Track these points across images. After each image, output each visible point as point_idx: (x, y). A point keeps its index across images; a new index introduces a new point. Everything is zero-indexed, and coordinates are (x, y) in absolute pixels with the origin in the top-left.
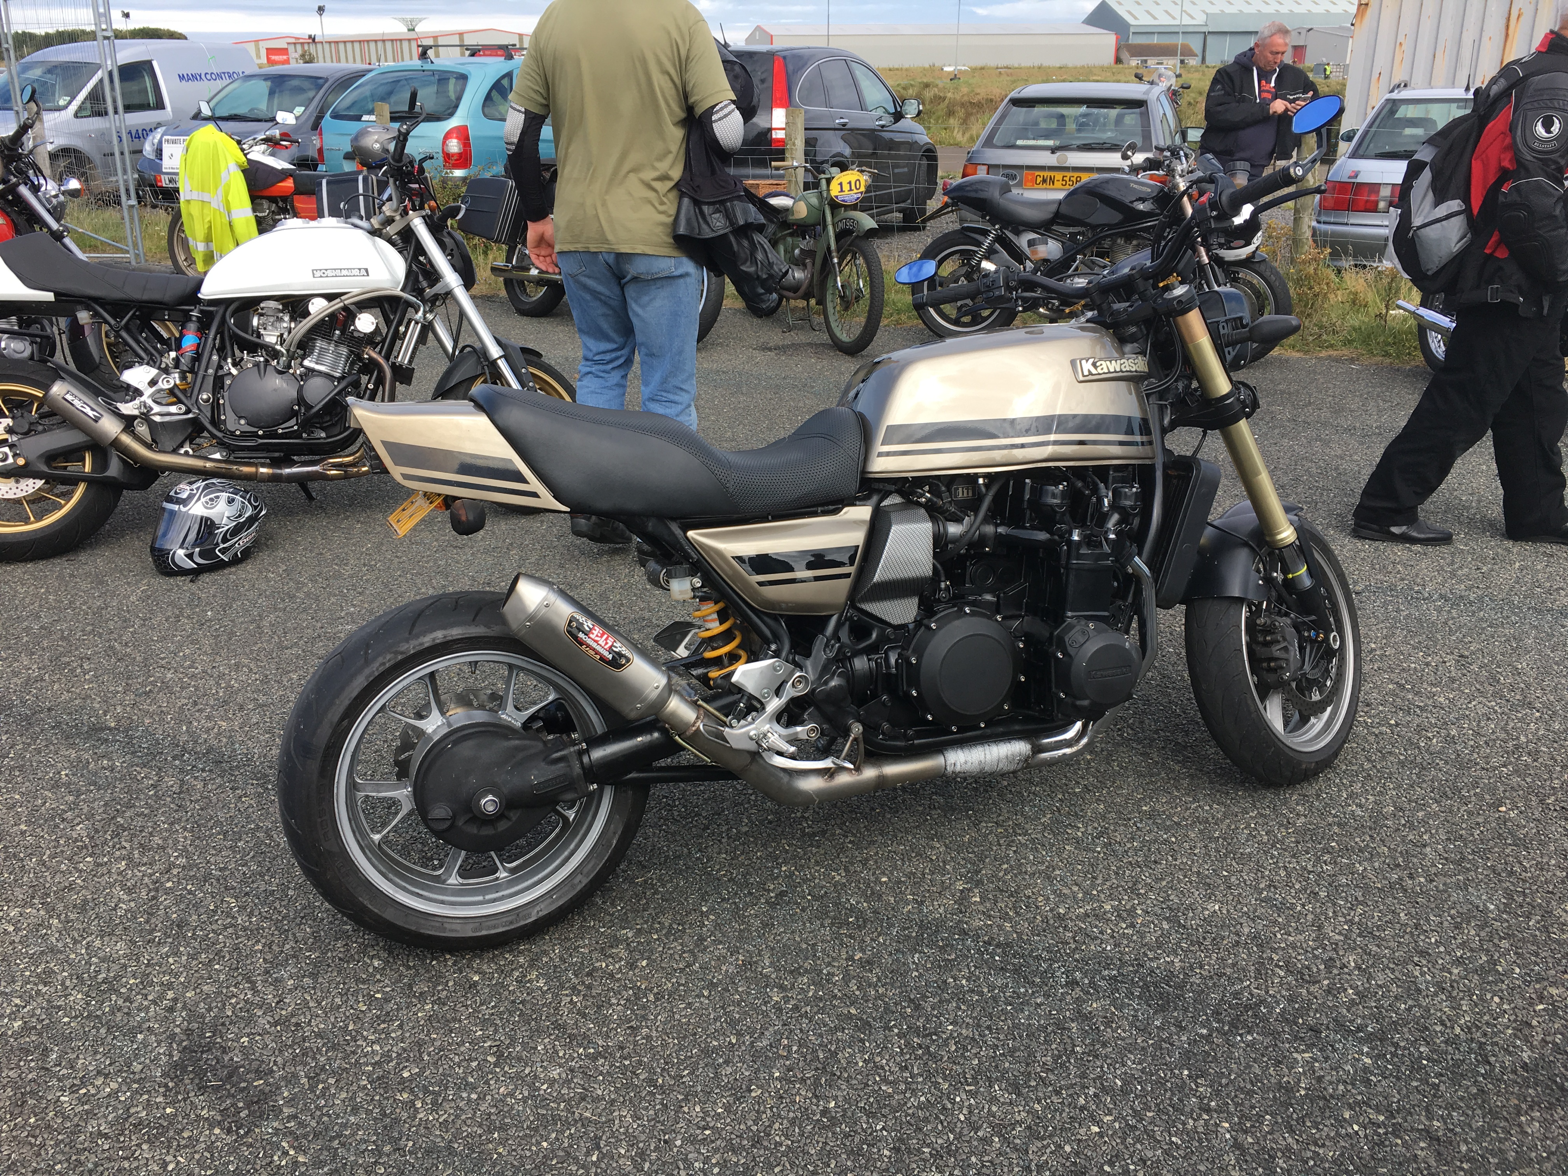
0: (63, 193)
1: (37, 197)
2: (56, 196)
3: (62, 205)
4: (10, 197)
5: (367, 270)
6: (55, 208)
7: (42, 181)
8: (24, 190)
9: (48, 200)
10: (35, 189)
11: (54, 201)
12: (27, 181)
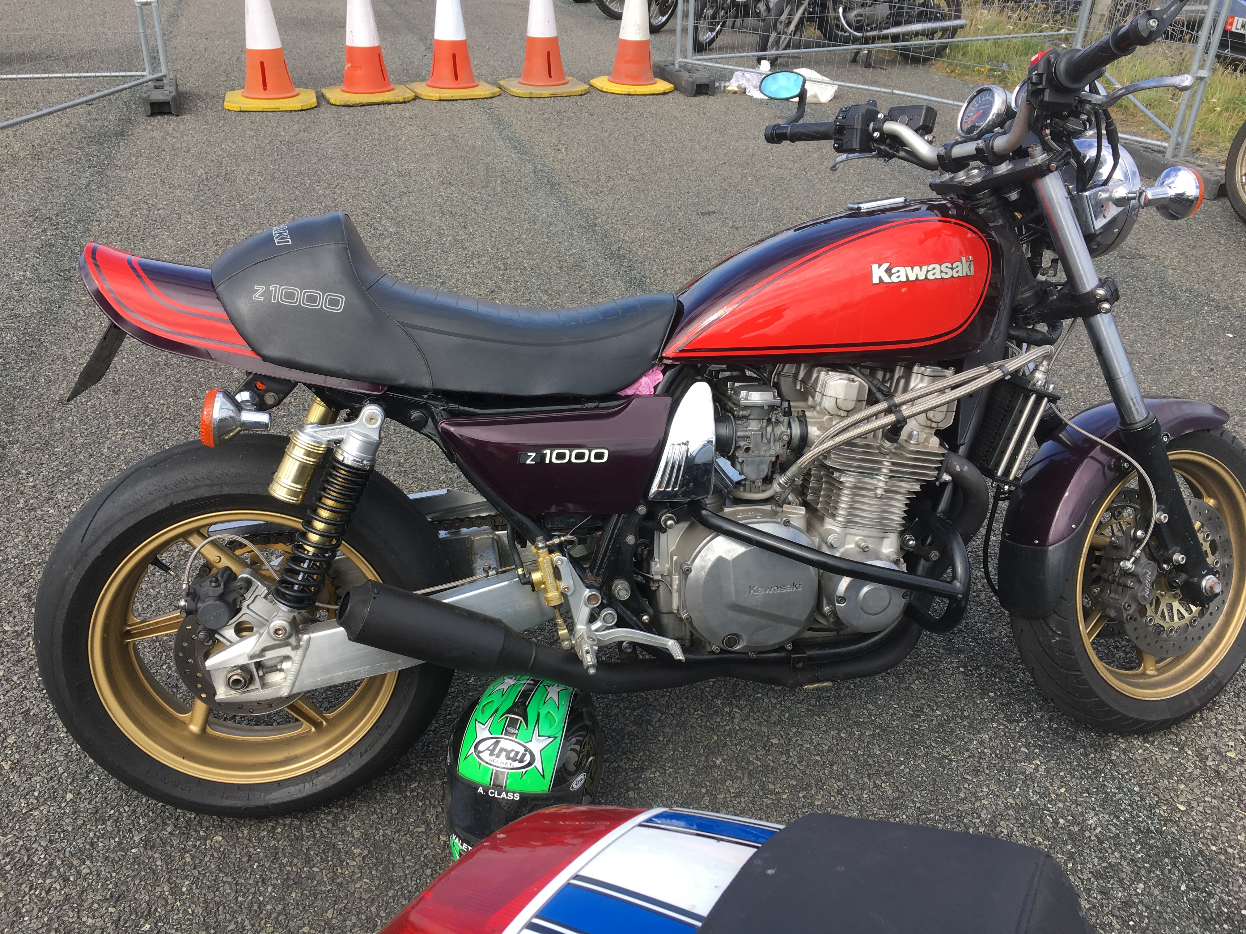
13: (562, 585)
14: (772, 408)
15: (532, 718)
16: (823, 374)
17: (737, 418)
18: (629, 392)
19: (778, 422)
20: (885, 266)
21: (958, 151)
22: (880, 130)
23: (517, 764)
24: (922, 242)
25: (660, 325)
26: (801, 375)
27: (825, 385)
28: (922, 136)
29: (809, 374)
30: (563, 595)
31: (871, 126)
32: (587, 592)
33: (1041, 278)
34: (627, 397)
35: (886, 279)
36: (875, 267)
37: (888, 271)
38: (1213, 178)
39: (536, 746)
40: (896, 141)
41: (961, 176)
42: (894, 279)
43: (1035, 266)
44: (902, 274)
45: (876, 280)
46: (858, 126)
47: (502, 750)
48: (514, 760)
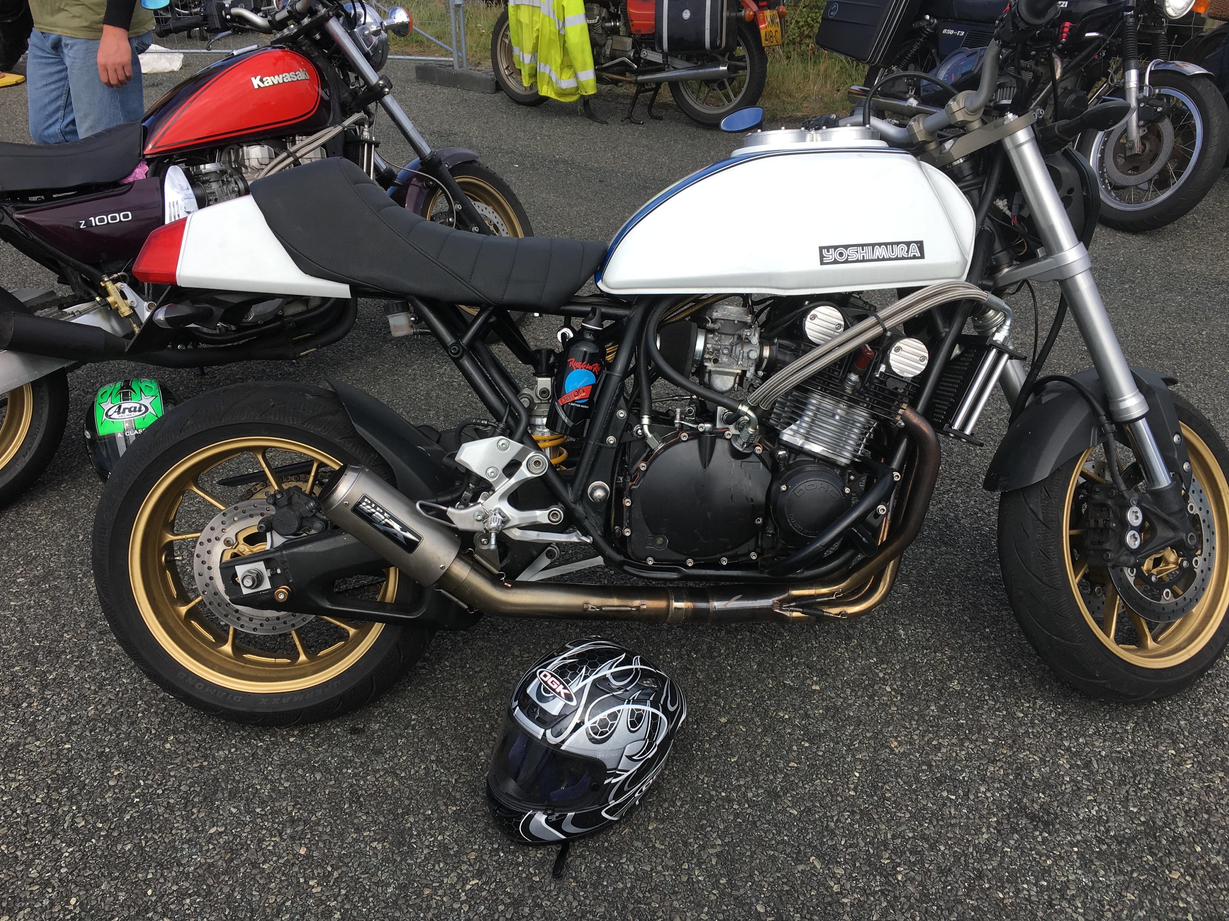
0: (387, 29)
1: (352, 35)
2: (376, 33)
3: (384, 44)
4: (318, 36)
5: (920, 245)
6: (375, 49)
7: (360, 10)
8: (335, 27)
9: (367, 39)
10: (351, 22)
11: (375, 39)
12: (339, 12)
13: (129, 301)
14: (223, 172)
15: (138, 390)
16: (245, 148)
17: (204, 182)
18: (130, 179)
19: (229, 182)
20: (259, 77)
21: (278, 17)
22: (230, 14)
23: (137, 413)
24: (275, 64)
25: (137, 135)
26: (233, 158)
27: (248, 153)
28: (256, 14)
29: (237, 155)
30: (132, 308)
31: (223, 13)
32: (146, 304)
33: (351, 87)
34: (129, 183)
35: (262, 85)
36: (253, 79)
37: (261, 80)
38: (489, 77)
39: (146, 401)
40: (242, 19)
41: (286, 32)
42: (266, 84)
43: (347, 82)
44: (269, 81)
45: (256, 87)
46: (215, 13)
47: (124, 409)
48: (135, 411)
